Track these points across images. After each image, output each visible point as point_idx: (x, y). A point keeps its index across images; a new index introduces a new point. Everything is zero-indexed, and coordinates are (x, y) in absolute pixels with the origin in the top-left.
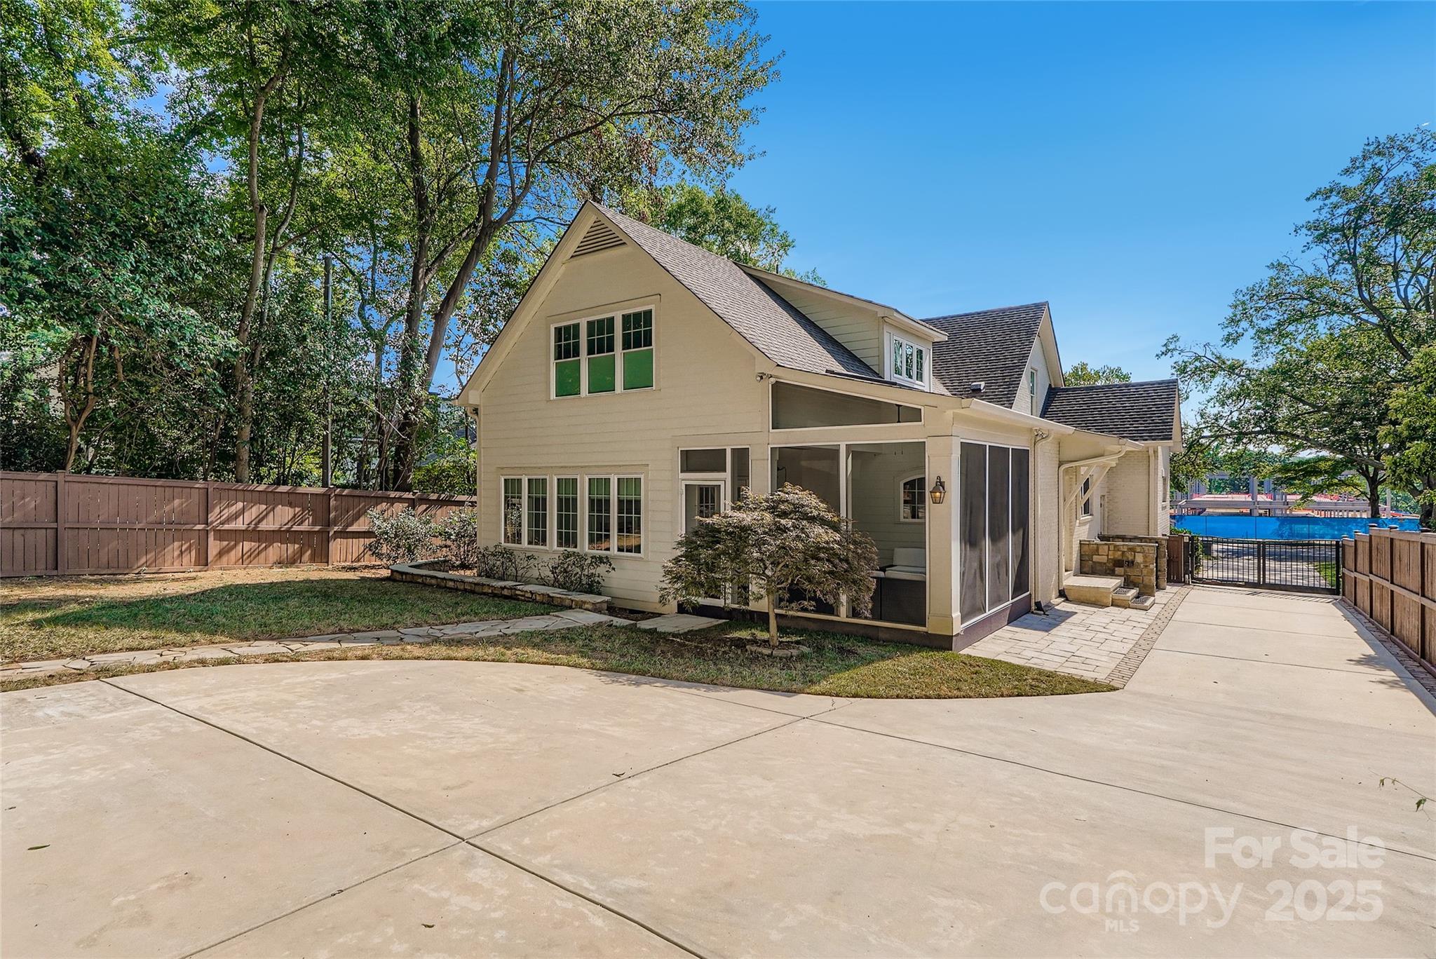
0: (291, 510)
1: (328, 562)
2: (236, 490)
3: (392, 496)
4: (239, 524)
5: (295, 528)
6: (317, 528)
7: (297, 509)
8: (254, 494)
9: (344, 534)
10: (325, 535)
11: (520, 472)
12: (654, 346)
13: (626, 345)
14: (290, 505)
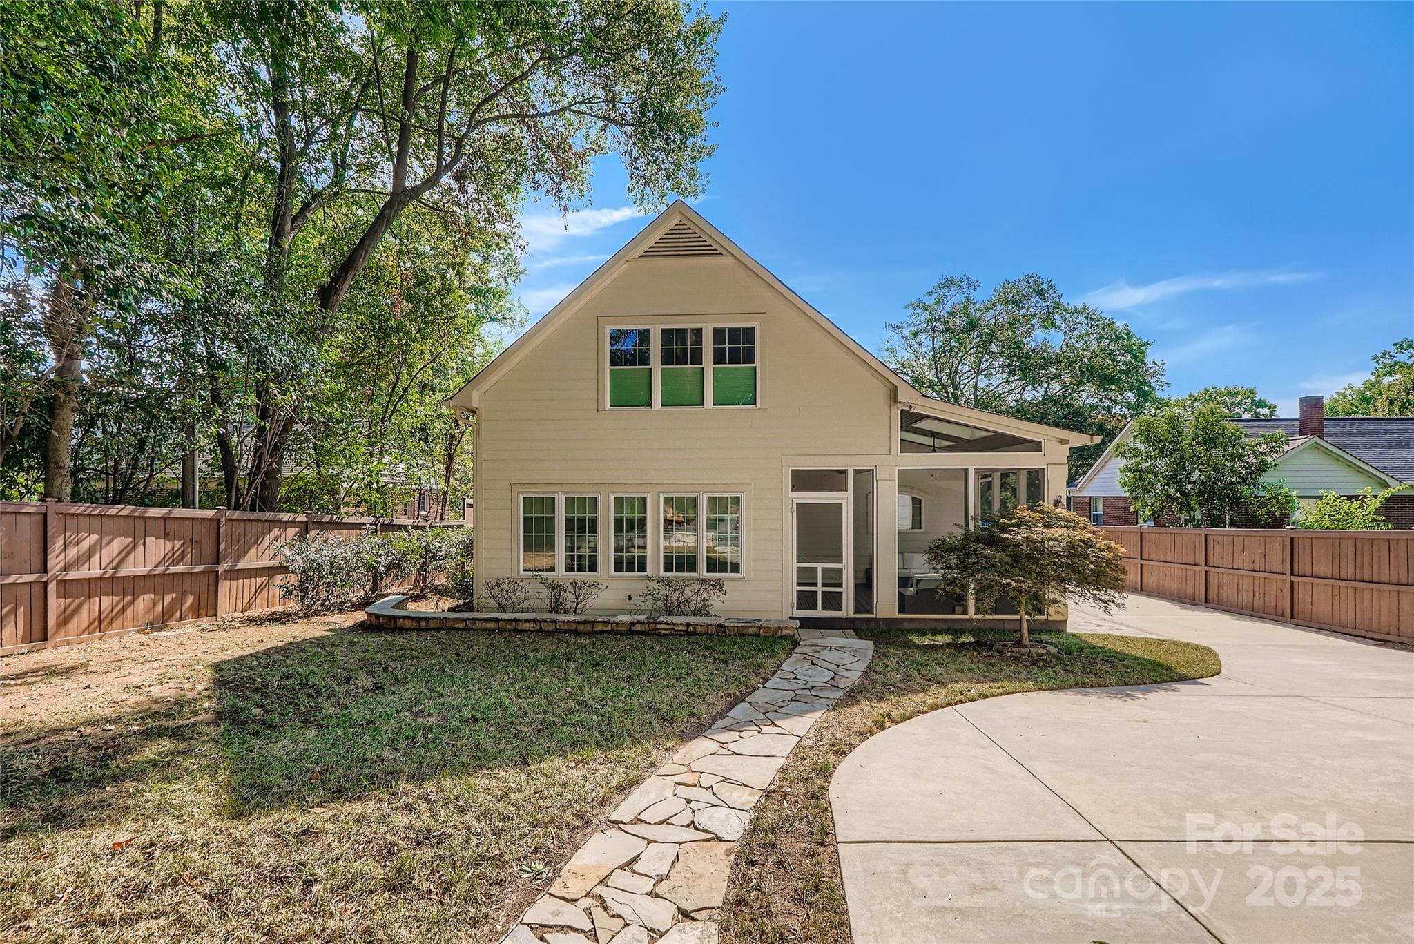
0: (168, 545)
1: (216, 615)
2: (90, 515)
3: (285, 519)
4: (91, 570)
5: (173, 570)
6: (200, 568)
7: (178, 544)
8: (115, 519)
9: (234, 574)
10: (212, 577)
11: (554, 488)
12: (758, 363)
13: (719, 358)
14: (166, 536)
